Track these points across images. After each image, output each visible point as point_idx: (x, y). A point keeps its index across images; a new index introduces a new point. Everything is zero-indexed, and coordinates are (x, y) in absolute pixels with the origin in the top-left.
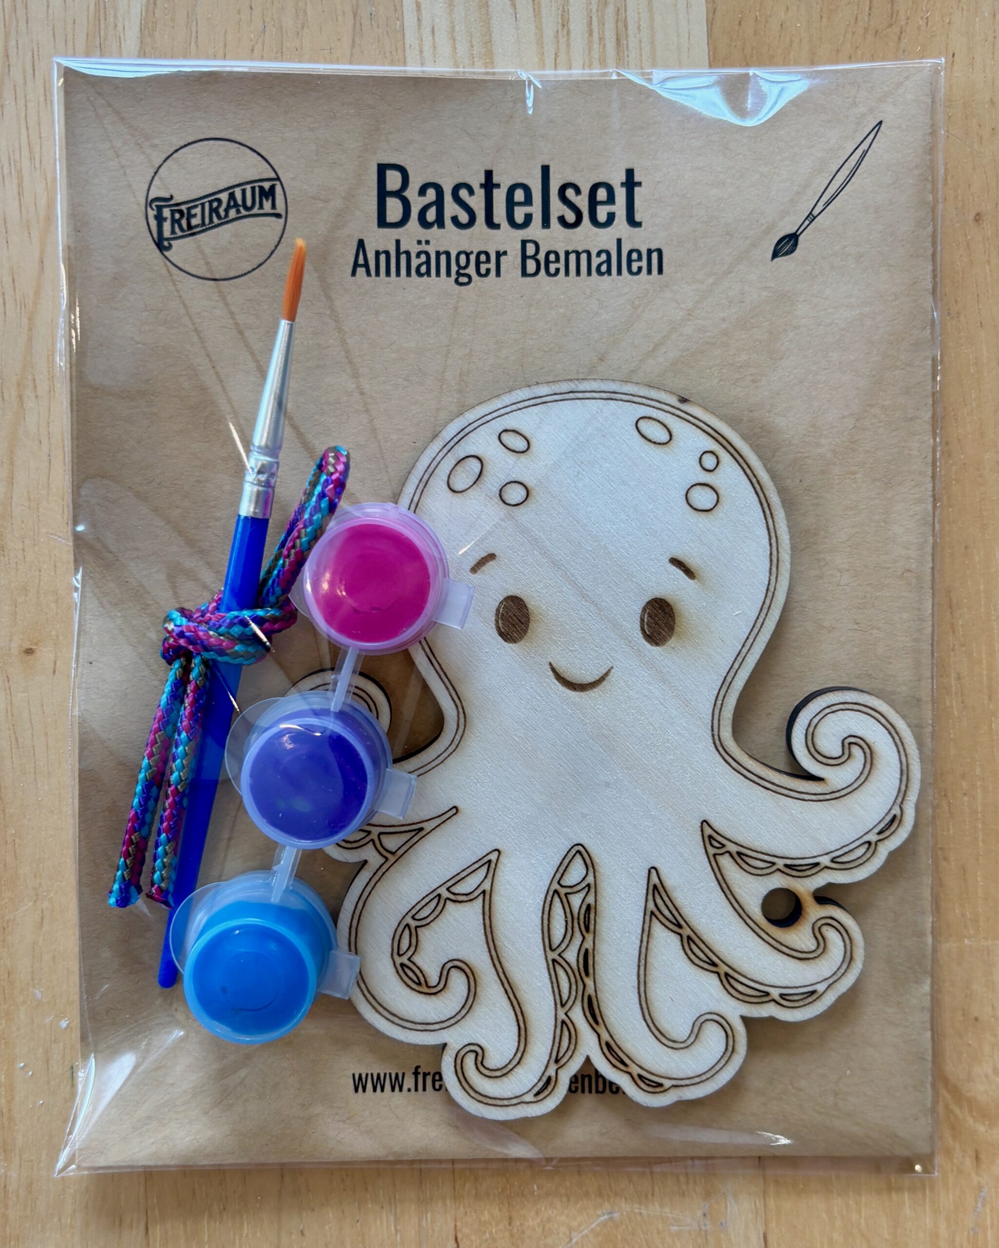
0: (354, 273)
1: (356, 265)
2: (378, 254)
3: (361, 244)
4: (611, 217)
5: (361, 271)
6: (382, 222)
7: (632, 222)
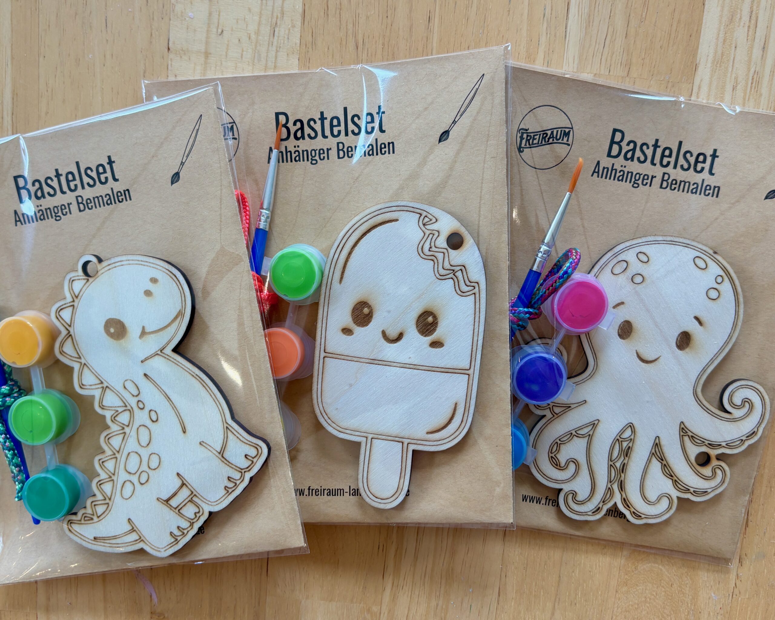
0: (592, 175)
1: (594, 172)
2: (604, 168)
3: (598, 163)
4: (703, 169)
5: (596, 174)
6: (609, 155)
7: (711, 173)
